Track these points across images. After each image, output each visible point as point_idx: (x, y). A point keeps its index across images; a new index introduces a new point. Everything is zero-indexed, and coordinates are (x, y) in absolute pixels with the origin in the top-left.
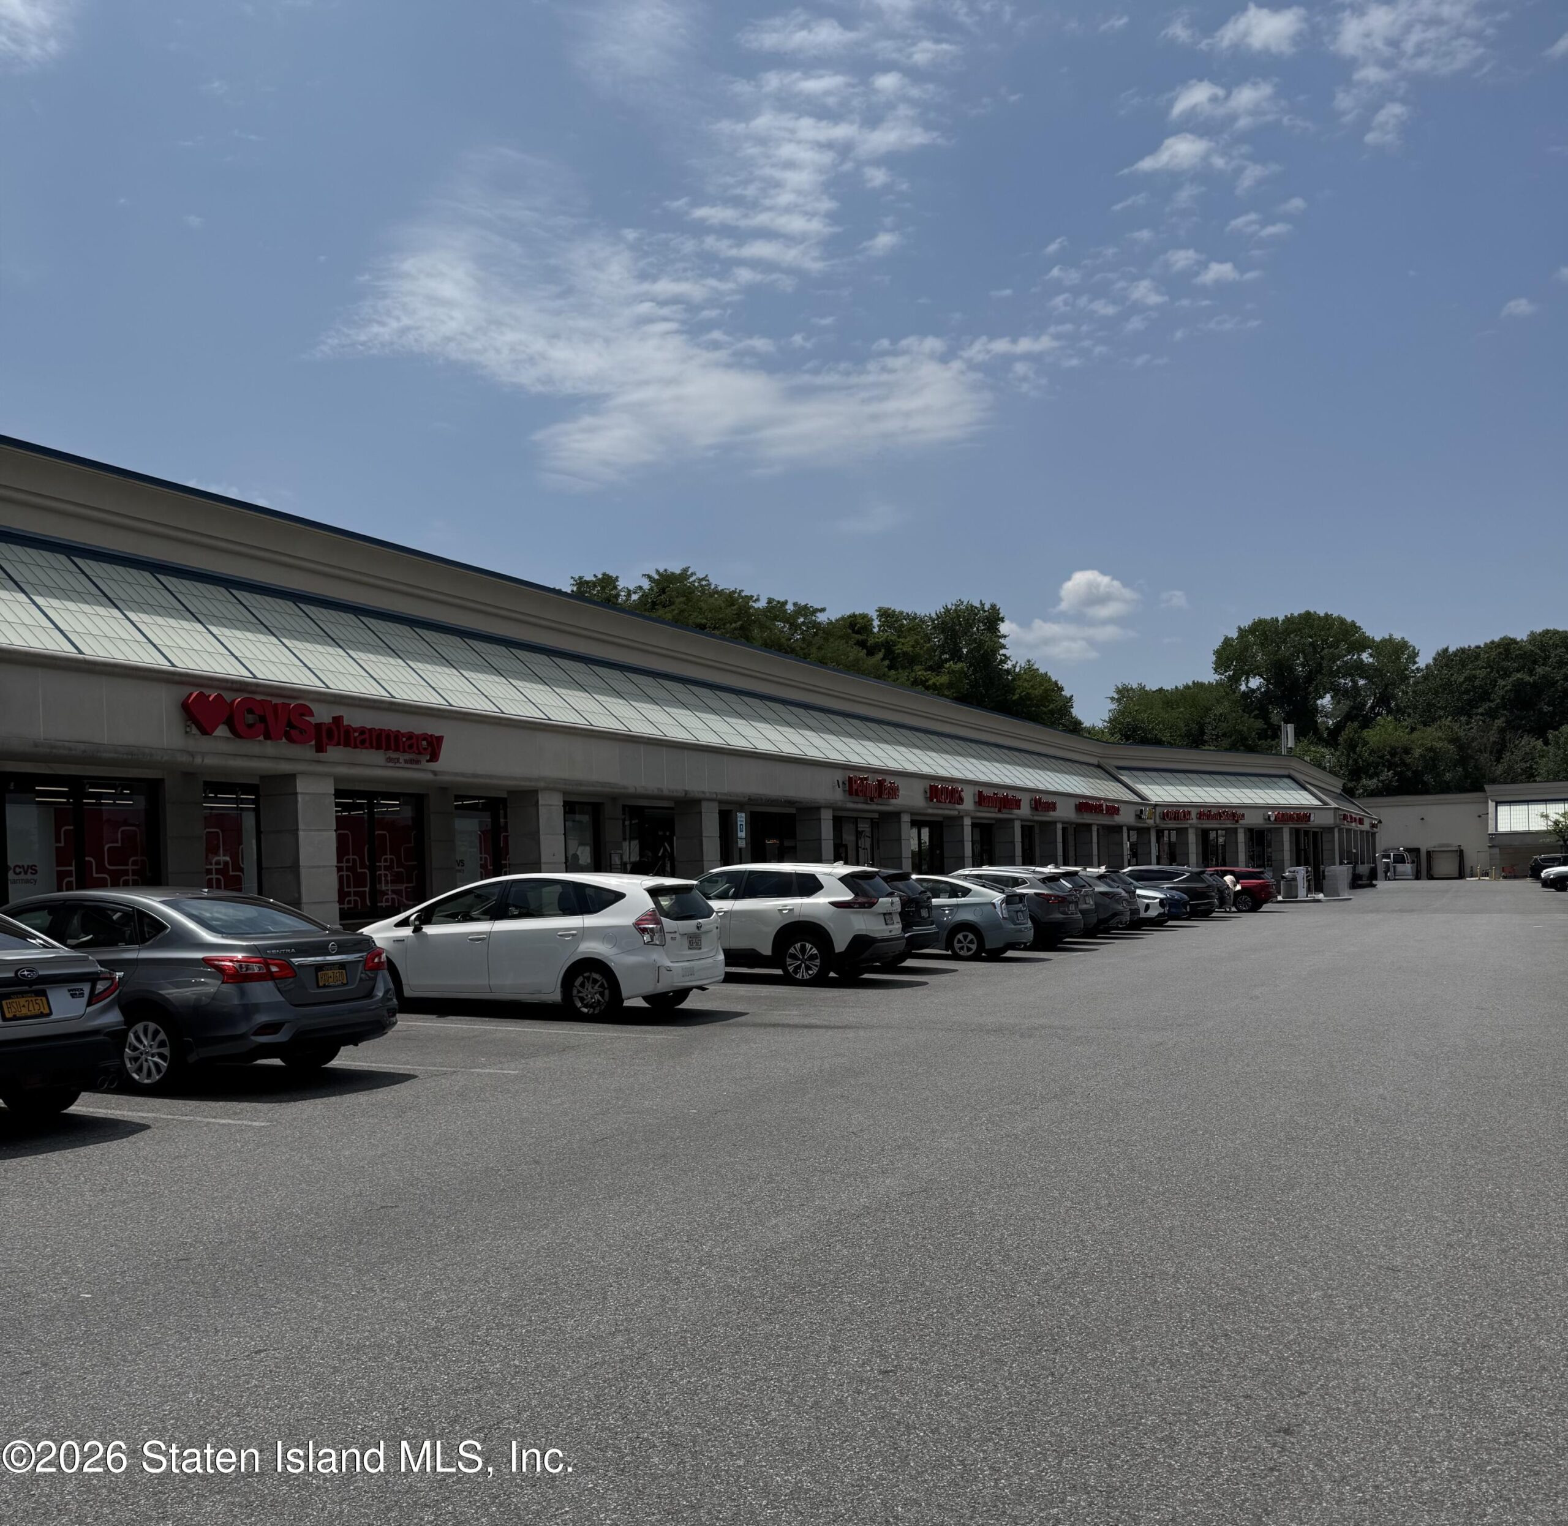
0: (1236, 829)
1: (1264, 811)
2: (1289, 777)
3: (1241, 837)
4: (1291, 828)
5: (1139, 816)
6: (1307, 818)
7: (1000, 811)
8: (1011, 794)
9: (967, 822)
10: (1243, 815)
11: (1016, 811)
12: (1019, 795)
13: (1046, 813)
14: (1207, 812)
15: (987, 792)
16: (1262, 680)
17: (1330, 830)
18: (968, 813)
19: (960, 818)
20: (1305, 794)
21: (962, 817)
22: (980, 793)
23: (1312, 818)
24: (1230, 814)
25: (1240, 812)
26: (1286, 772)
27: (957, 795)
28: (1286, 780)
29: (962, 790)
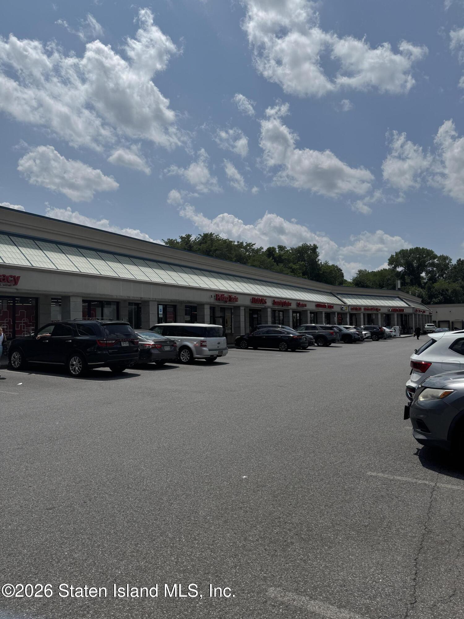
0: (378, 314)
1: (387, 308)
2: (398, 297)
3: (379, 316)
4: (397, 314)
5: (342, 309)
6: (403, 310)
7: (282, 306)
8: (287, 301)
9: (269, 310)
10: (380, 309)
11: (290, 307)
12: (290, 302)
13: (303, 308)
14: (367, 308)
15: (276, 300)
16: (403, 268)
17: (411, 314)
18: (269, 307)
19: (265, 309)
20: (403, 302)
21: (267, 308)
22: (274, 300)
23: (404, 311)
24: (376, 309)
25: (379, 308)
26: (397, 296)
27: (264, 301)
28: (397, 298)
29: (266, 299)
